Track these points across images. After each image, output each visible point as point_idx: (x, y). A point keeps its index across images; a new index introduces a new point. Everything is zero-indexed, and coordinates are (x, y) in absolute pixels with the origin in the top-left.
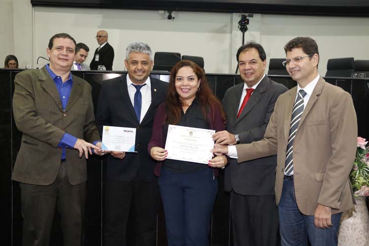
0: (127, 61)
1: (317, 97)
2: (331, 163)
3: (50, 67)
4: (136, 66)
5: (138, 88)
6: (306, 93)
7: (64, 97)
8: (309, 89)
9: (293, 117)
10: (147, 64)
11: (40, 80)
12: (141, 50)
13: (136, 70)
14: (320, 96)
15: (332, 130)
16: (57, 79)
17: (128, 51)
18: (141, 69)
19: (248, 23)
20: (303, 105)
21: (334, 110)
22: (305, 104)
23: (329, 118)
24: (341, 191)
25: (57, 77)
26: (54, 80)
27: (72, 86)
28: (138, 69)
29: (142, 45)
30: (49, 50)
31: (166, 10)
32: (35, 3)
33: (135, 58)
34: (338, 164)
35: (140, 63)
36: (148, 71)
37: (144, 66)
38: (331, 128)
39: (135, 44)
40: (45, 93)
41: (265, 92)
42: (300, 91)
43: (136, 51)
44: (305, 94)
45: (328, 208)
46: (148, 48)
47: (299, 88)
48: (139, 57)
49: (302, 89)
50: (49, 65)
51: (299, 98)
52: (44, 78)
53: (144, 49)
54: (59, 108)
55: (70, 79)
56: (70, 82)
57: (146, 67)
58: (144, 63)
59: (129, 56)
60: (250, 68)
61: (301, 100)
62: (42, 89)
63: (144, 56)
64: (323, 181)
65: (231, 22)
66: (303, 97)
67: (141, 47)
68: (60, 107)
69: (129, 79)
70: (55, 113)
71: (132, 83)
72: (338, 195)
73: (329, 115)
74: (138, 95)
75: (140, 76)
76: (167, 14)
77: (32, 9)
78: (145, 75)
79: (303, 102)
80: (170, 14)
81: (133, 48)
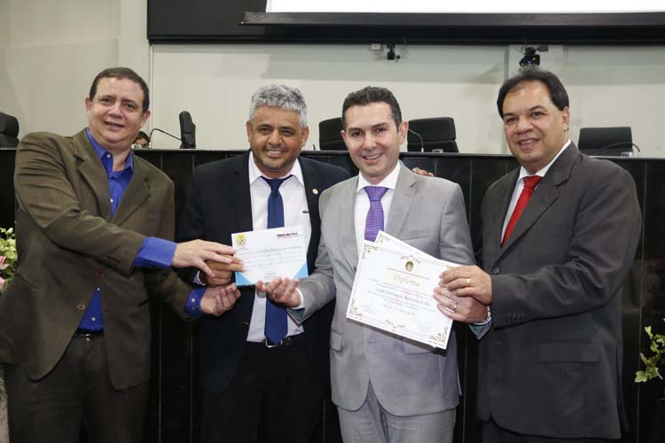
7: (112, 200)
10: (292, 134)
12: (281, 101)
17: (254, 103)
28: (271, 144)
41: (565, 181)
53: (288, 100)
58: (286, 131)
59: (254, 113)
60: (531, 127)
67: (281, 96)
71: (262, 174)
81: (264, 97)
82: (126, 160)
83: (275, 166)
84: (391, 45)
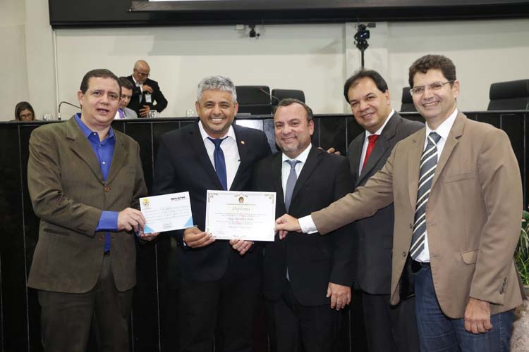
0: (198, 103)
1: (457, 141)
2: (486, 235)
3: (83, 119)
4: (210, 110)
5: (217, 143)
6: (440, 137)
7: (104, 163)
8: (444, 129)
9: (421, 172)
10: (227, 106)
11: (69, 139)
12: (219, 85)
13: (213, 116)
14: (460, 139)
15: (483, 187)
16: (93, 137)
17: (201, 89)
18: (220, 114)
19: (368, 36)
20: (437, 155)
21: (484, 156)
22: (439, 153)
23: (478, 169)
24: (504, 277)
25: (93, 133)
26: (89, 138)
27: (114, 147)
28: (215, 114)
29: (220, 79)
30: (82, 95)
31: (247, 24)
32: (57, 24)
33: (210, 97)
34: (497, 235)
35: (217, 106)
36: (230, 116)
37: (223, 110)
38: (482, 185)
39: (210, 77)
40: (77, 158)
41: (393, 137)
42: (431, 134)
43: (211, 87)
44: (438, 138)
45: (484, 303)
46: (230, 84)
47: (428, 131)
48: (217, 97)
49: (434, 131)
50: (79, 115)
51: (430, 144)
52: (75, 136)
53: (224, 84)
54: (98, 179)
55: (111, 136)
56: (110, 140)
57: (227, 111)
58: (223, 105)
59: (201, 95)
60: (368, 106)
61: (434, 147)
62: (71, 152)
63: (223, 94)
64: (475, 263)
65: (344, 36)
66: (437, 142)
67: (218, 82)
68: (100, 178)
69: (203, 130)
70: (92, 187)
71: (208, 136)
72: (499, 283)
73: (477, 164)
74: (219, 153)
75: (218, 124)
76: (249, 30)
77: (53, 33)
78: (225, 122)
79: (436, 150)
80: (253, 30)
81: (207, 84)
82: (109, 133)
83: (218, 129)
84: (252, 25)
